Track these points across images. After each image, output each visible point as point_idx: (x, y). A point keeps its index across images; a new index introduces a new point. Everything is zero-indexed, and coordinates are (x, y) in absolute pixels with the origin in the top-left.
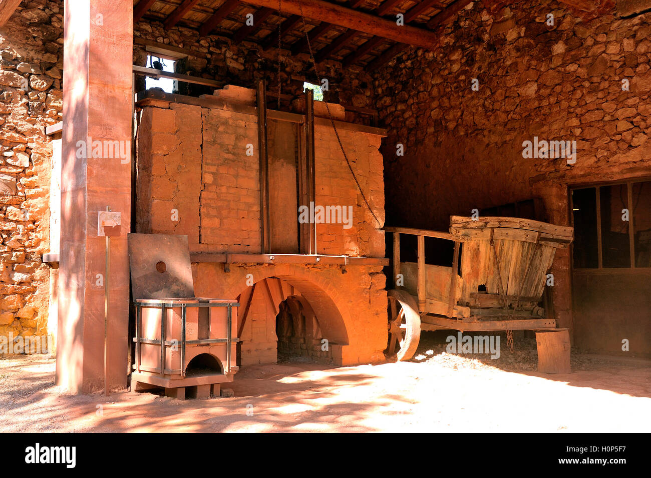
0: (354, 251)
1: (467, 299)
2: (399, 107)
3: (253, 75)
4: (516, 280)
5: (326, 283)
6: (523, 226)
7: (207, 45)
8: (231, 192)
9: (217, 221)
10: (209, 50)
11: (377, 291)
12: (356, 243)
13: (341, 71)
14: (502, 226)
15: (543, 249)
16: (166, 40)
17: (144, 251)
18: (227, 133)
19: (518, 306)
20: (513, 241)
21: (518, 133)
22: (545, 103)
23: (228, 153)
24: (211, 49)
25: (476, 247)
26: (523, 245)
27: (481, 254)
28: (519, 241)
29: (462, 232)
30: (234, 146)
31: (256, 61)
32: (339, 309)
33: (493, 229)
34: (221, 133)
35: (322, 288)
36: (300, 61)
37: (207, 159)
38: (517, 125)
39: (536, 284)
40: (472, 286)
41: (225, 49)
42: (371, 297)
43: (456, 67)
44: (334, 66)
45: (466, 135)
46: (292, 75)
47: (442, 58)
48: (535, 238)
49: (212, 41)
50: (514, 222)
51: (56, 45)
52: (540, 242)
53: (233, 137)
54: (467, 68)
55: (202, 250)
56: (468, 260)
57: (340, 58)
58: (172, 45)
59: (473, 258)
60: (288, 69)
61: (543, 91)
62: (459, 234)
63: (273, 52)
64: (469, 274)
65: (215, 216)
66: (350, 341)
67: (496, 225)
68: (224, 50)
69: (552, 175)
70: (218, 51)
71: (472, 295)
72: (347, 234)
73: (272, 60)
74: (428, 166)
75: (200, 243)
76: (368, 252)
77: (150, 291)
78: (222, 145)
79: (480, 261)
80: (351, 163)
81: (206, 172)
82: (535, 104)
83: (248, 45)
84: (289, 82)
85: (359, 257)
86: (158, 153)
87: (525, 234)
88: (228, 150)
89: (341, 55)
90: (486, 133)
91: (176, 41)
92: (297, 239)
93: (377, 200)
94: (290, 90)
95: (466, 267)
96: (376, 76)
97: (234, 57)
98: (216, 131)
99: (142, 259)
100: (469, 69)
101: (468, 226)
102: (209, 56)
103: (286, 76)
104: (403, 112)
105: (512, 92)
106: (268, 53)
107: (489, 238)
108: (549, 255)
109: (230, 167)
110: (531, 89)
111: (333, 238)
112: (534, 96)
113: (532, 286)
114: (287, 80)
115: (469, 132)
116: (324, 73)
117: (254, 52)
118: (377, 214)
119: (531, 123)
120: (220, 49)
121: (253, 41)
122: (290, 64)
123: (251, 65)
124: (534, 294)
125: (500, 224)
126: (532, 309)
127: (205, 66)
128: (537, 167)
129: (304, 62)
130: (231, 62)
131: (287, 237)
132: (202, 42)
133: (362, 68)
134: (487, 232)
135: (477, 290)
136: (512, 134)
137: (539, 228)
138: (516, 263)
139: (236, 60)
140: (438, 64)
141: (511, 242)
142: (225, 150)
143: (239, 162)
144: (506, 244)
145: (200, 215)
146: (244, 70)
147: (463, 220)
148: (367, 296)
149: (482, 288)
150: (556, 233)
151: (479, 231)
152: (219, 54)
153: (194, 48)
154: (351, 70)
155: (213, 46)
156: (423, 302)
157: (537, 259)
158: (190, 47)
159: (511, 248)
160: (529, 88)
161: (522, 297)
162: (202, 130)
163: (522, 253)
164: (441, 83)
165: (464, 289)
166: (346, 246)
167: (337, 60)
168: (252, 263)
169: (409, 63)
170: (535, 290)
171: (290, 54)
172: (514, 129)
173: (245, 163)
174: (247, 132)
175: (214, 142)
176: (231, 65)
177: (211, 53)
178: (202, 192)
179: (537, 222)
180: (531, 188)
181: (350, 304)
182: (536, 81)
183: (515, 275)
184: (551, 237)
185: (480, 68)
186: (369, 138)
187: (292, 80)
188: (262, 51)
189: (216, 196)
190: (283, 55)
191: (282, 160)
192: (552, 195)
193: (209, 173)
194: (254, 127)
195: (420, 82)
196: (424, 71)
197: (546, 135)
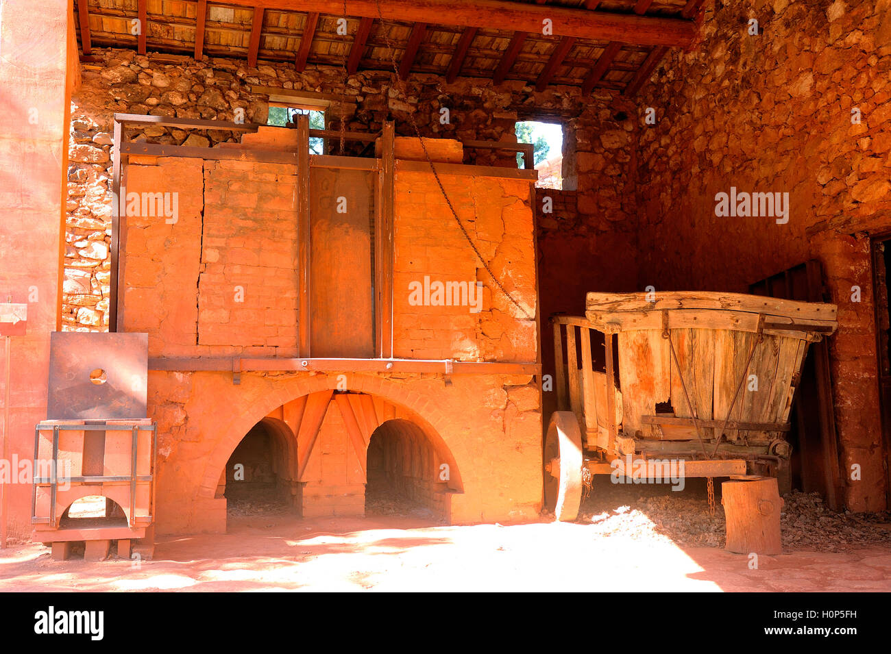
0: (469, 353)
1: (636, 425)
2: (663, 143)
3: (430, 117)
4: (728, 396)
5: (420, 400)
6: (729, 305)
7: (358, 84)
8: (248, 273)
9: (224, 314)
10: (360, 91)
11: (520, 414)
12: (473, 341)
13: (580, 99)
14: (684, 307)
15: (777, 342)
16: (297, 85)
17: (73, 355)
18: (244, 191)
19: (739, 438)
20: (714, 331)
21: (791, 158)
22: (822, 103)
23: (245, 219)
24: (364, 89)
25: (641, 341)
26: (735, 338)
27: (653, 353)
28: (725, 330)
29: (609, 317)
30: (254, 209)
31: (435, 98)
32: (444, 439)
33: (666, 312)
34: (235, 192)
35: (413, 407)
36: (507, 91)
37: (210, 229)
38: (789, 145)
39: (771, 402)
40: (643, 406)
41: (386, 87)
42: (507, 423)
43: (720, 69)
44: (568, 93)
45: (733, 171)
46: (494, 113)
47: (705, 58)
48: (755, 324)
49: (365, 79)
50: (708, 299)
51: (144, 106)
52: (765, 331)
53: (255, 197)
54: (731, 68)
55: (200, 354)
56: (630, 363)
57: (577, 81)
58: (305, 90)
59: (638, 359)
60: (487, 105)
61: (820, 83)
62: (602, 321)
63: (463, 84)
64: (633, 386)
65: (222, 307)
66: (466, 487)
67: (673, 304)
68: (384, 88)
69: (835, 220)
70: (375, 91)
71: (644, 419)
72: (456, 328)
73: (462, 94)
74: (693, 225)
75: (197, 344)
76: (500, 354)
77: (75, 410)
78: (234, 209)
79: (652, 365)
80: (465, 223)
81: (207, 247)
82: (810, 107)
83: (422, 78)
84: (489, 123)
85: (478, 361)
86: (135, 225)
87: (732, 319)
88: (245, 215)
89: (578, 76)
90: (755, 163)
91: (311, 86)
92: (371, 338)
93: (520, 276)
94: (491, 134)
95: (628, 374)
96: (639, 100)
97: (400, 96)
98: (227, 190)
99: (68, 365)
100: (733, 68)
101: (619, 308)
102: (360, 99)
103: (484, 114)
104: (667, 146)
105: (782, 94)
106: (455, 86)
107: (661, 326)
108: (794, 352)
109: (248, 238)
110: (804, 84)
111: (429, 334)
112: (809, 95)
113: (763, 406)
114: (486, 120)
115: (737, 166)
116: (549, 105)
117: (433, 87)
118: (520, 298)
119: (806, 139)
120: (378, 87)
121: (431, 72)
122: (492, 97)
123: (426, 105)
124: (770, 417)
125: (681, 304)
126: (768, 443)
127: (354, 113)
128: (815, 209)
129: (515, 93)
130: (394, 103)
131: (354, 335)
132: (351, 82)
133: (618, 92)
134: (656, 317)
135: (655, 412)
136: (785, 160)
137: (763, 308)
138: (726, 367)
139: (403, 101)
140: (701, 68)
141: (710, 333)
142: (240, 215)
143: (263, 230)
144: (701, 337)
145: (198, 306)
146: (414, 113)
147: (607, 299)
148: (499, 419)
149: (664, 408)
150: (800, 314)
151: (639, 316)
152: (376, 94)
153: (338, 90)
154: (597, 97)
155: (368, 85)
156: (592, 430)
157: (767, 360)
158: (332, 90)
159: (711, 342)
160: (802, 82)
161: (744, 424)
162: (204, 191)
163: (736, 350)
164: (704, 98)
165: (627, 410)
166: (455, 346)
167: (572, 85)
168: (276, 371)
169: (671, 74)
170: (772, 412)
171: (492, 83)
172: (786, 152)
173: (274, 231)
174: (278, 188)
175: (223, 205)
176: (395, 107)
177: (364, 95)
178: (201, 274)
179: (757, 297)
180: (809, 245)
181: (466, 433)
182: (811, 70)
183: (724, 386)
184: (789, 323)
185: (745, 65)
186: (504, 185)
187: (494, 120)
188: (446, 84)
189: (223, 279)
190: (479, 87)
191: (346, 225)
192: (834, 254)
193: (212, 248)
194: (292, 181)
195: (683, 100)
196: (686, 82)
197: (825, 155)
